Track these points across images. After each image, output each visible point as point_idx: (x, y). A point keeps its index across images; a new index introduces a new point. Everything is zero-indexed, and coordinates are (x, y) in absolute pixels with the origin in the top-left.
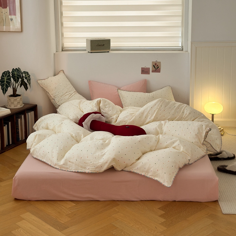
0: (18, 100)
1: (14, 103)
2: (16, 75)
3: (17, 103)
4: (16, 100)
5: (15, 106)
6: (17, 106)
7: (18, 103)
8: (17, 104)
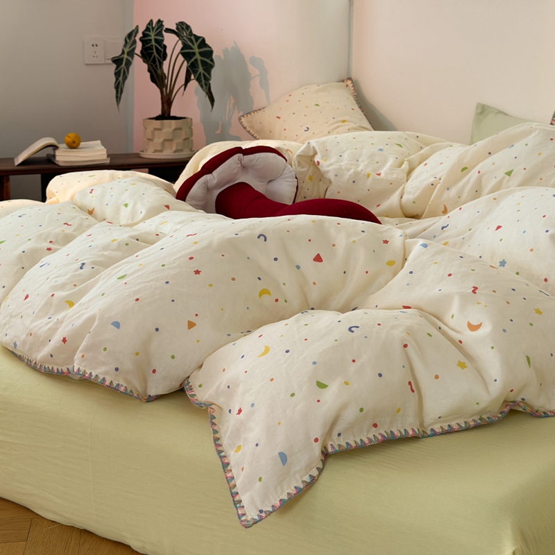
0: (164, 130)
1: (155, 140)
2: (153, 43)
3: (161, 140)
4: (160, 129)
5: (156, 151)
6: (161, 151)
7: (167, 143)
8: (163, 144)
